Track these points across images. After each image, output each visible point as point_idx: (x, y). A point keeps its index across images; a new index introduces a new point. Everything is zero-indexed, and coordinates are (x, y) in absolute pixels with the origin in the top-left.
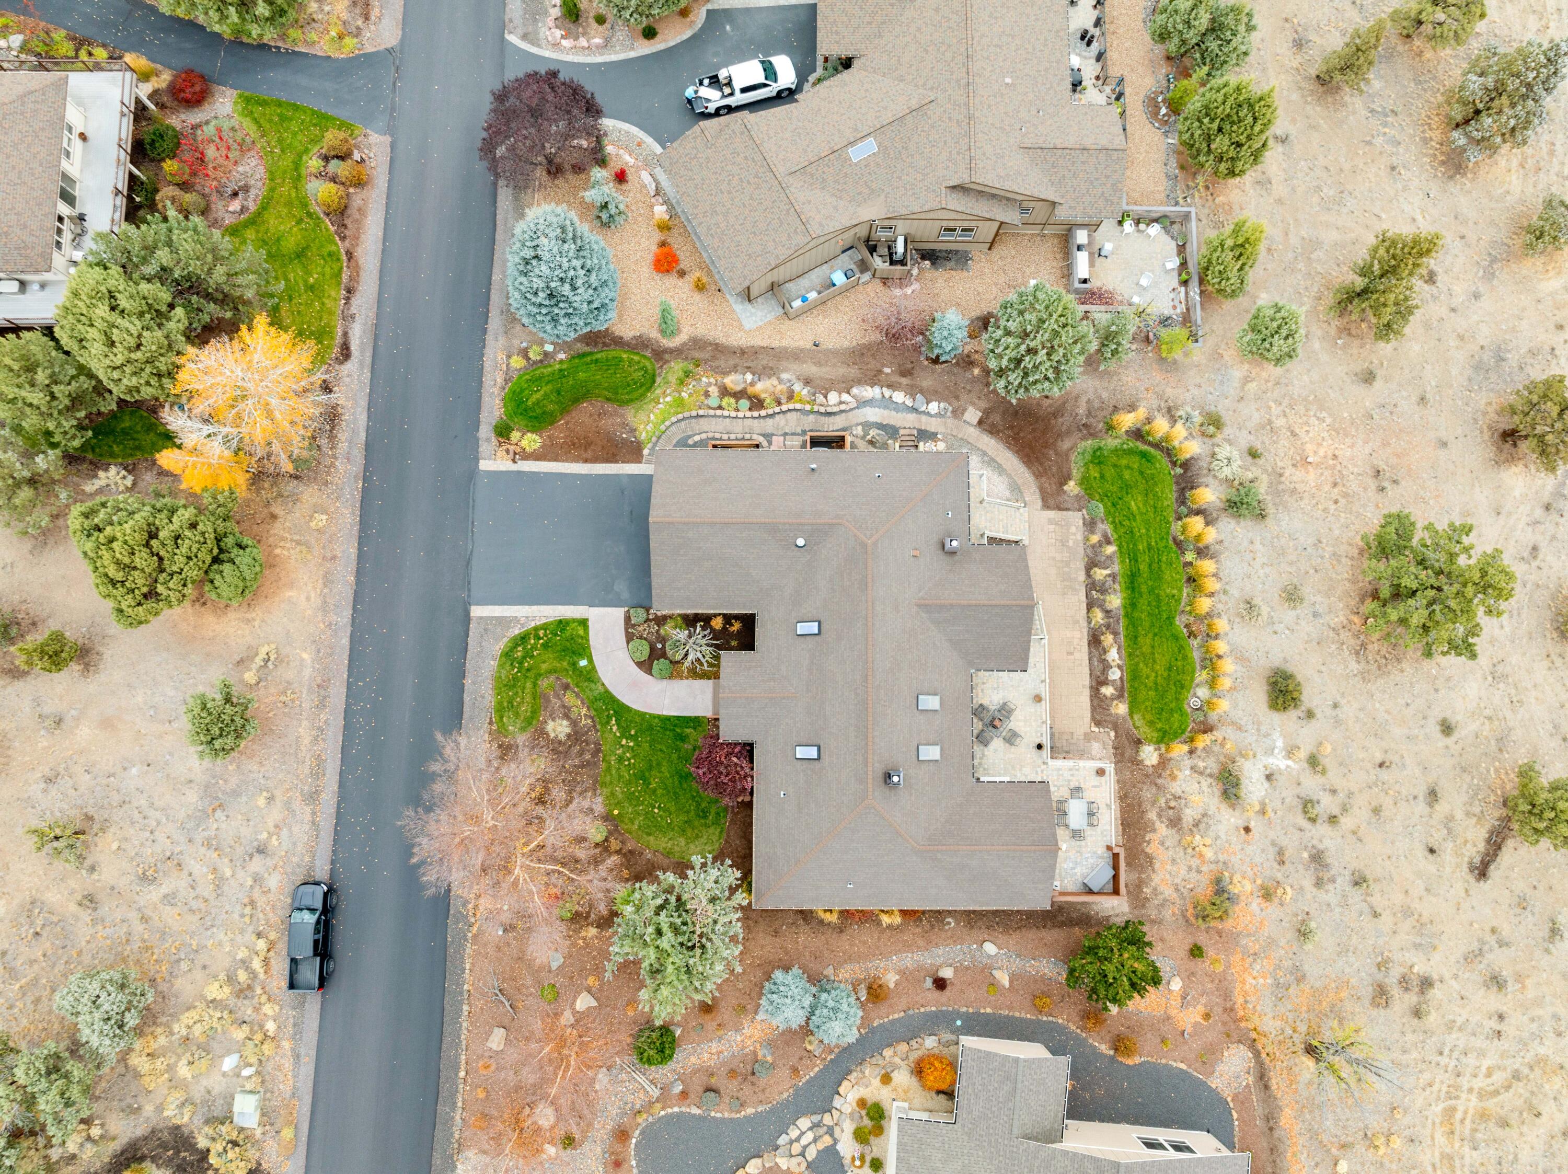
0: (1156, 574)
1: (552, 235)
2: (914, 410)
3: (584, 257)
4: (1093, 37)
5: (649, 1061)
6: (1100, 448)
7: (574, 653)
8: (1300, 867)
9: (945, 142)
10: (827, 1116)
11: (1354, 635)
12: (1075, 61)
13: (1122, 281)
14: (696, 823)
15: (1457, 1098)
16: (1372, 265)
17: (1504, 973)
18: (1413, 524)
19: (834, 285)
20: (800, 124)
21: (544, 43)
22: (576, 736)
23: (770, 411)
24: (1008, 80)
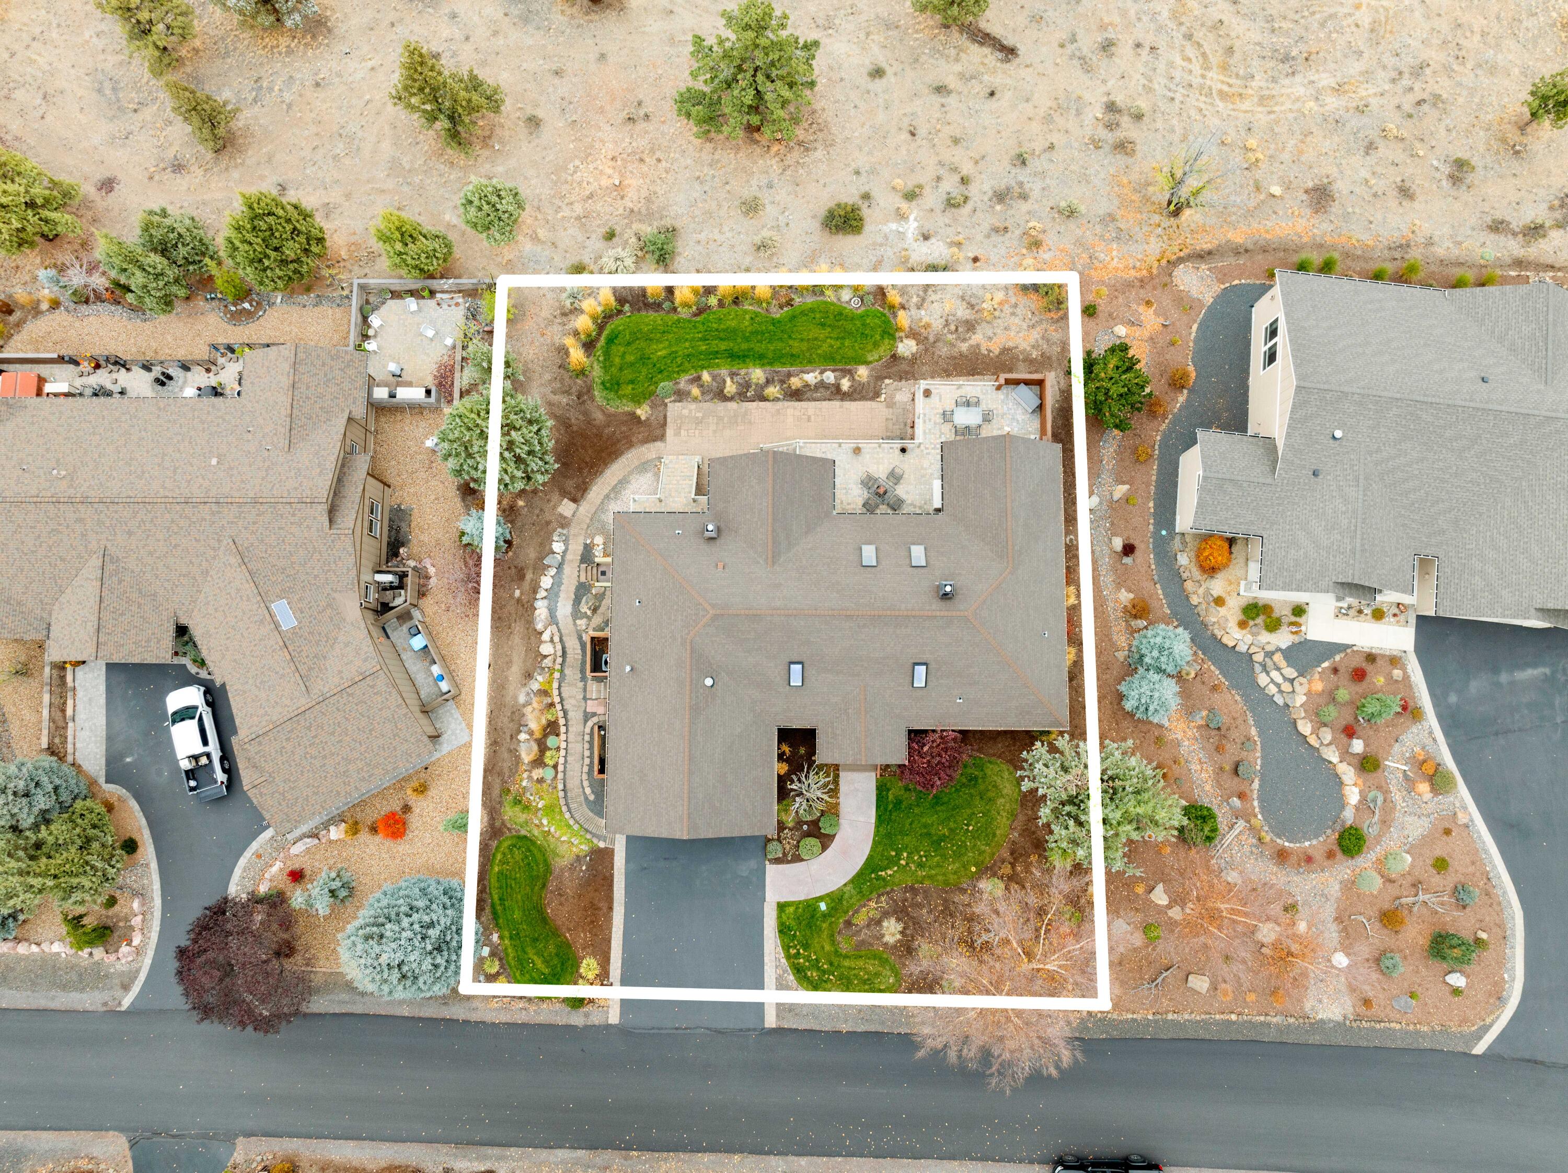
0: (730, 334)
1: (377, 949)
2: (560, 567)
3: (398, 914)
4: (163, 374)
5: (1214, 830)
6: (603, 383)
7: (813, 917)
8: (1010, 212)
9: (280, 528)
10: (1255, 658)
11: (789, 152)
12: (190, 392)
13: (428, 355)
14: (982, 787)
15: (1210, 88)
16: (425, 111)
17: (1099, 40)
18: (689, 90)
19: (426, 646)
20: (251, 681)
21: (135, 965)
22: (900, 912)
23: (561, 714)
24: (214, 461)
